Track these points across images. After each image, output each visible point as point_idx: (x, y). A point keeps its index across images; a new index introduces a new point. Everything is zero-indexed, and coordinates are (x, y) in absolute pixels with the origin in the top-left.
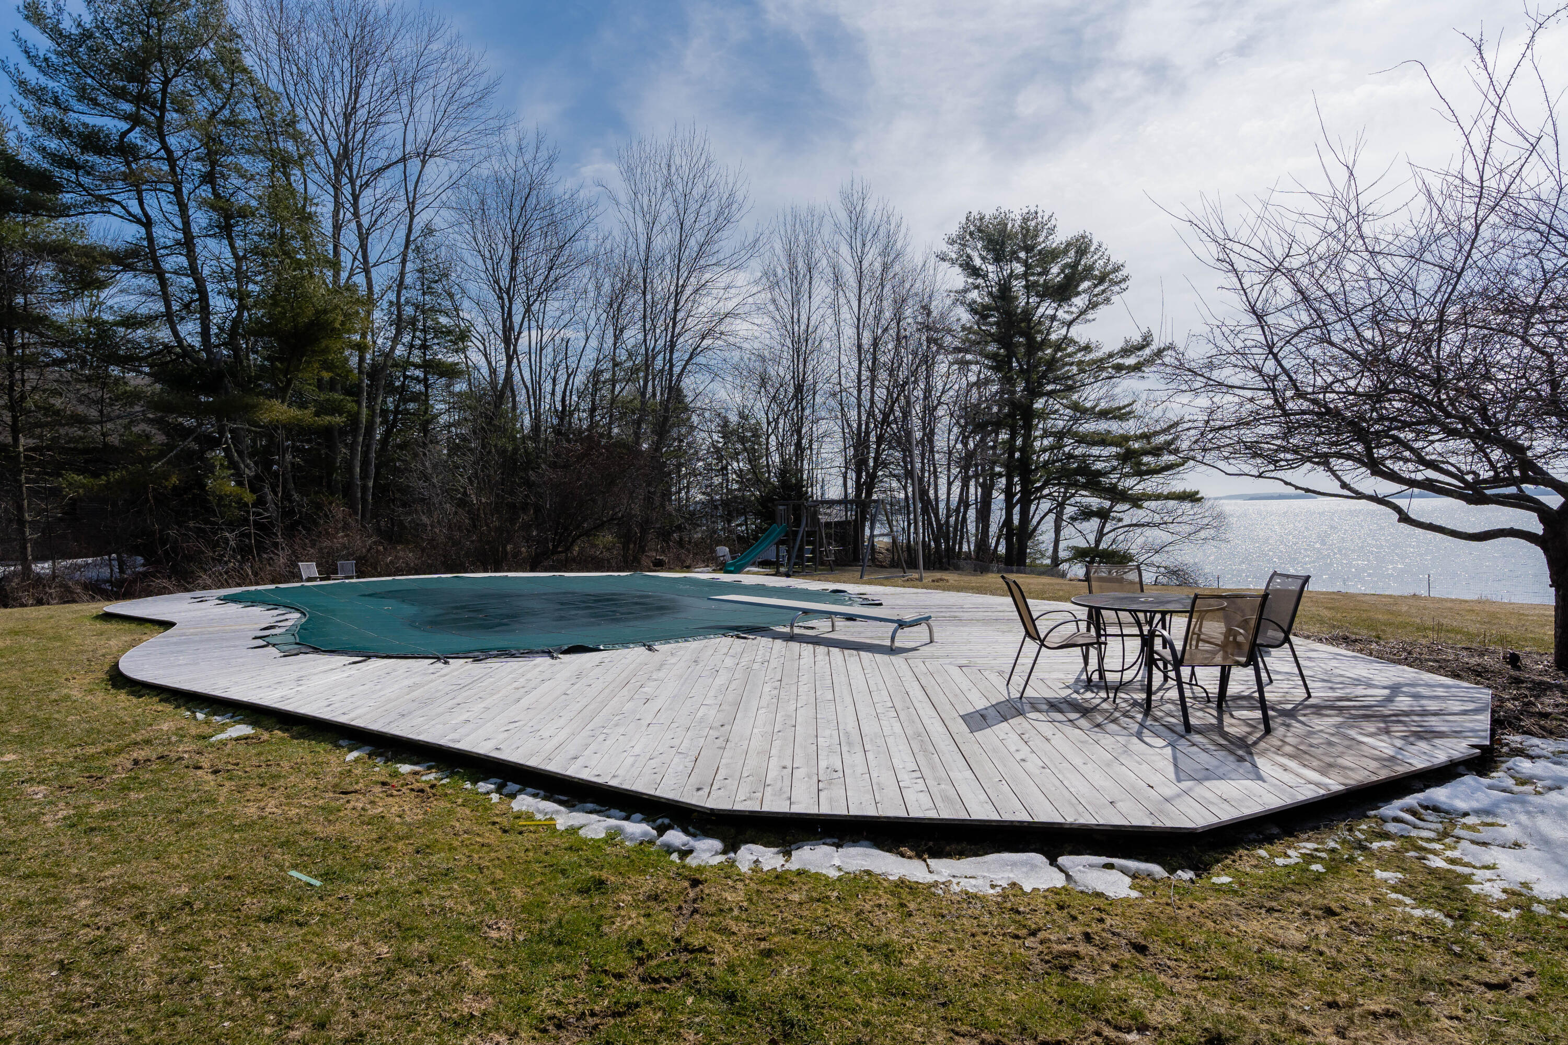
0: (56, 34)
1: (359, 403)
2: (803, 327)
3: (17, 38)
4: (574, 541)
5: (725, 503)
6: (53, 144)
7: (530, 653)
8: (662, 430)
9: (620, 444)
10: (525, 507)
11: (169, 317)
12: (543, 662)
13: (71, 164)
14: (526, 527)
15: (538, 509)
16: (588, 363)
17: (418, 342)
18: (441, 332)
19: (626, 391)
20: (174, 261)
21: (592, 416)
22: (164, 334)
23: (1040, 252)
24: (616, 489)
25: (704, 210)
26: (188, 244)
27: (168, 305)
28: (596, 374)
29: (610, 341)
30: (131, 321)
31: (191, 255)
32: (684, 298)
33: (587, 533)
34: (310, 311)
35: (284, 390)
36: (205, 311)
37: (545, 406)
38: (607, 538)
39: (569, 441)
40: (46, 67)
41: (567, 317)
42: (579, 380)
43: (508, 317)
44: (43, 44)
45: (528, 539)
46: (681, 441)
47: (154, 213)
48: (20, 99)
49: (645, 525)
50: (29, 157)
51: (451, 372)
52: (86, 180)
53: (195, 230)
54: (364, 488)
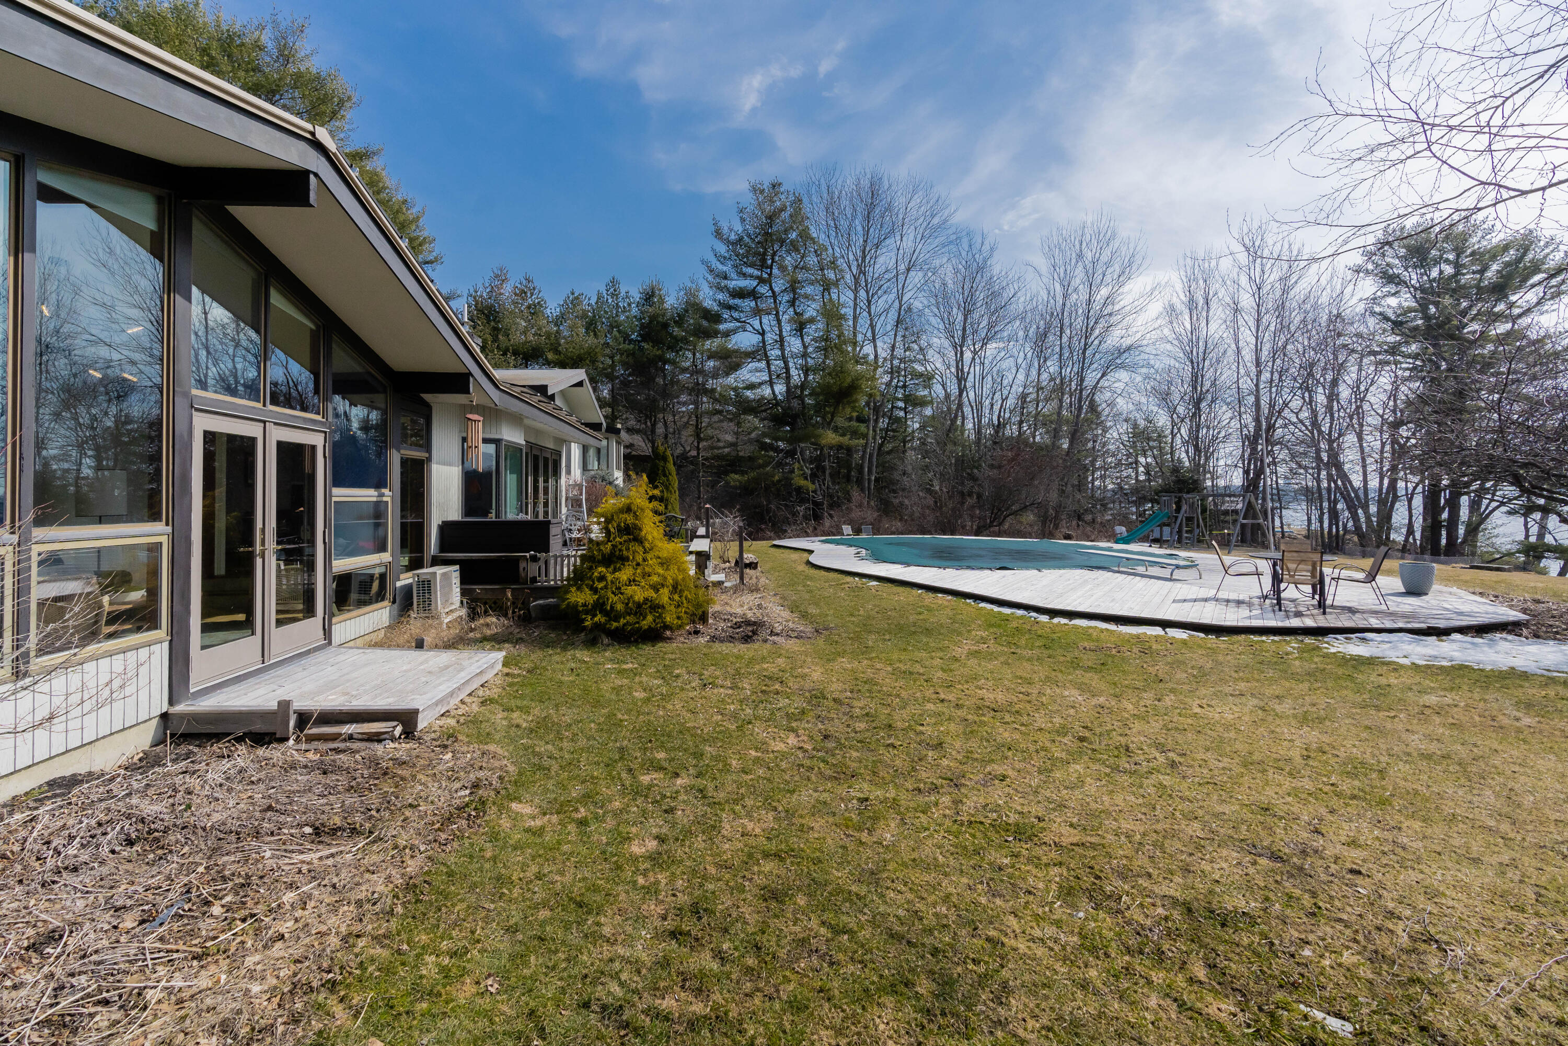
0: (728, 242)
1: (868, 427)
2: (1201, 350)
3: (713, 250)
4: (1005, 517)
5: (1136, 490)
6: (720, 296)
7: (981, 568)
8: (1074, 436)
9: (1040, 447)
10: (970, 494)
11: (771, 383)
12: (988, 572)
13: (730, 308)
14: (972, 507)
15: (979, 496)
16: (1018, 389)
17: (901, 384)
18: (917, 375)
19: (1047, 409)
20: (775, 353)
21: (1020, 428)
22: (767, 391)
23: (1473, 254)
24: (1036, 482)
25: (1110, 270)
26: (781, 341)
27: (770, 376)
28: (1023, 397)
29: (1034, 372)
30: (751, 387)
31: (782, 348)
32: (1093, 338)
33: (1015, 513)
34: (849, 380)
35: (829, 424)
36: (788, 377)
37: (985, 421)
38: (1030, 517)
39: (1002, 449)
40: (722, 259)
41: (1003, 354)
42: (1011, 402)
43: (960, 361)
44: (722, 249)
45: (972, 517)
46: (1094, 441)
47: (767, 328)
48: (708, 275)
49: (1059, 508)
50: (708, 304)
51: (922, 403)
52: (736, 315)
53: (784, 334)
54: (869, 480)
